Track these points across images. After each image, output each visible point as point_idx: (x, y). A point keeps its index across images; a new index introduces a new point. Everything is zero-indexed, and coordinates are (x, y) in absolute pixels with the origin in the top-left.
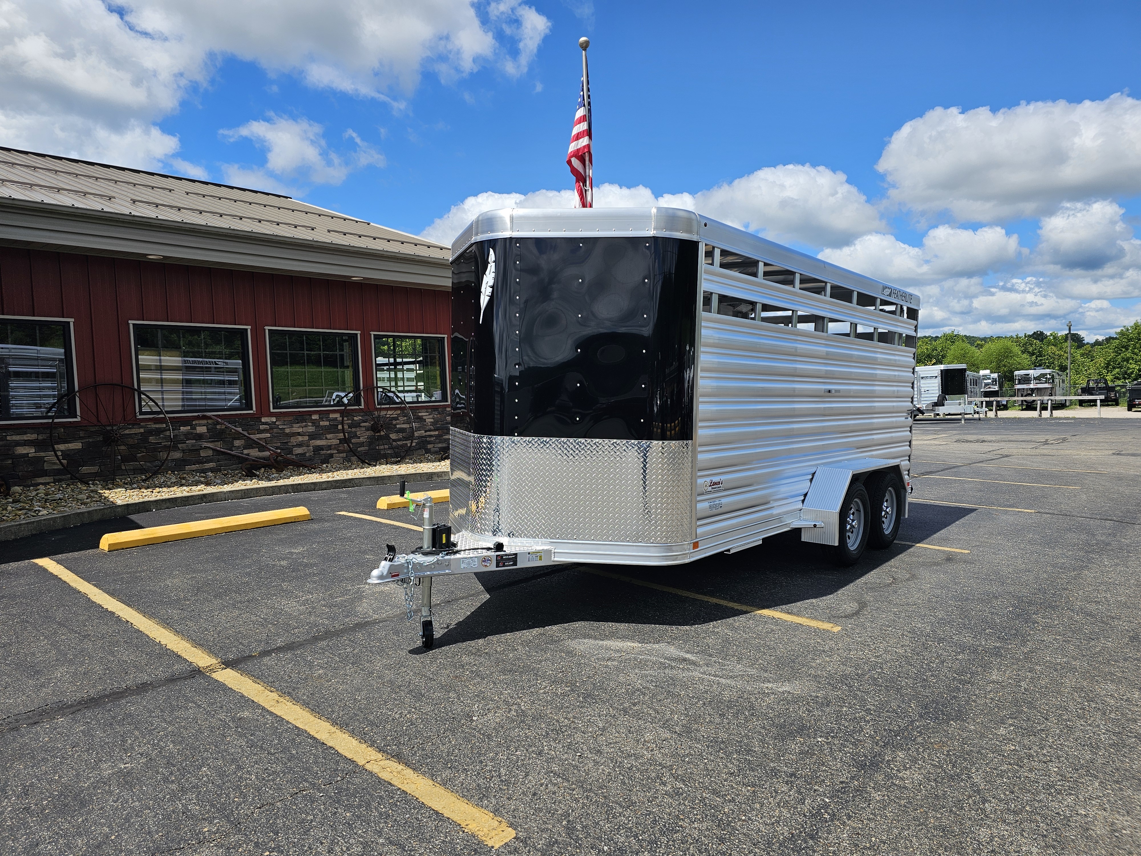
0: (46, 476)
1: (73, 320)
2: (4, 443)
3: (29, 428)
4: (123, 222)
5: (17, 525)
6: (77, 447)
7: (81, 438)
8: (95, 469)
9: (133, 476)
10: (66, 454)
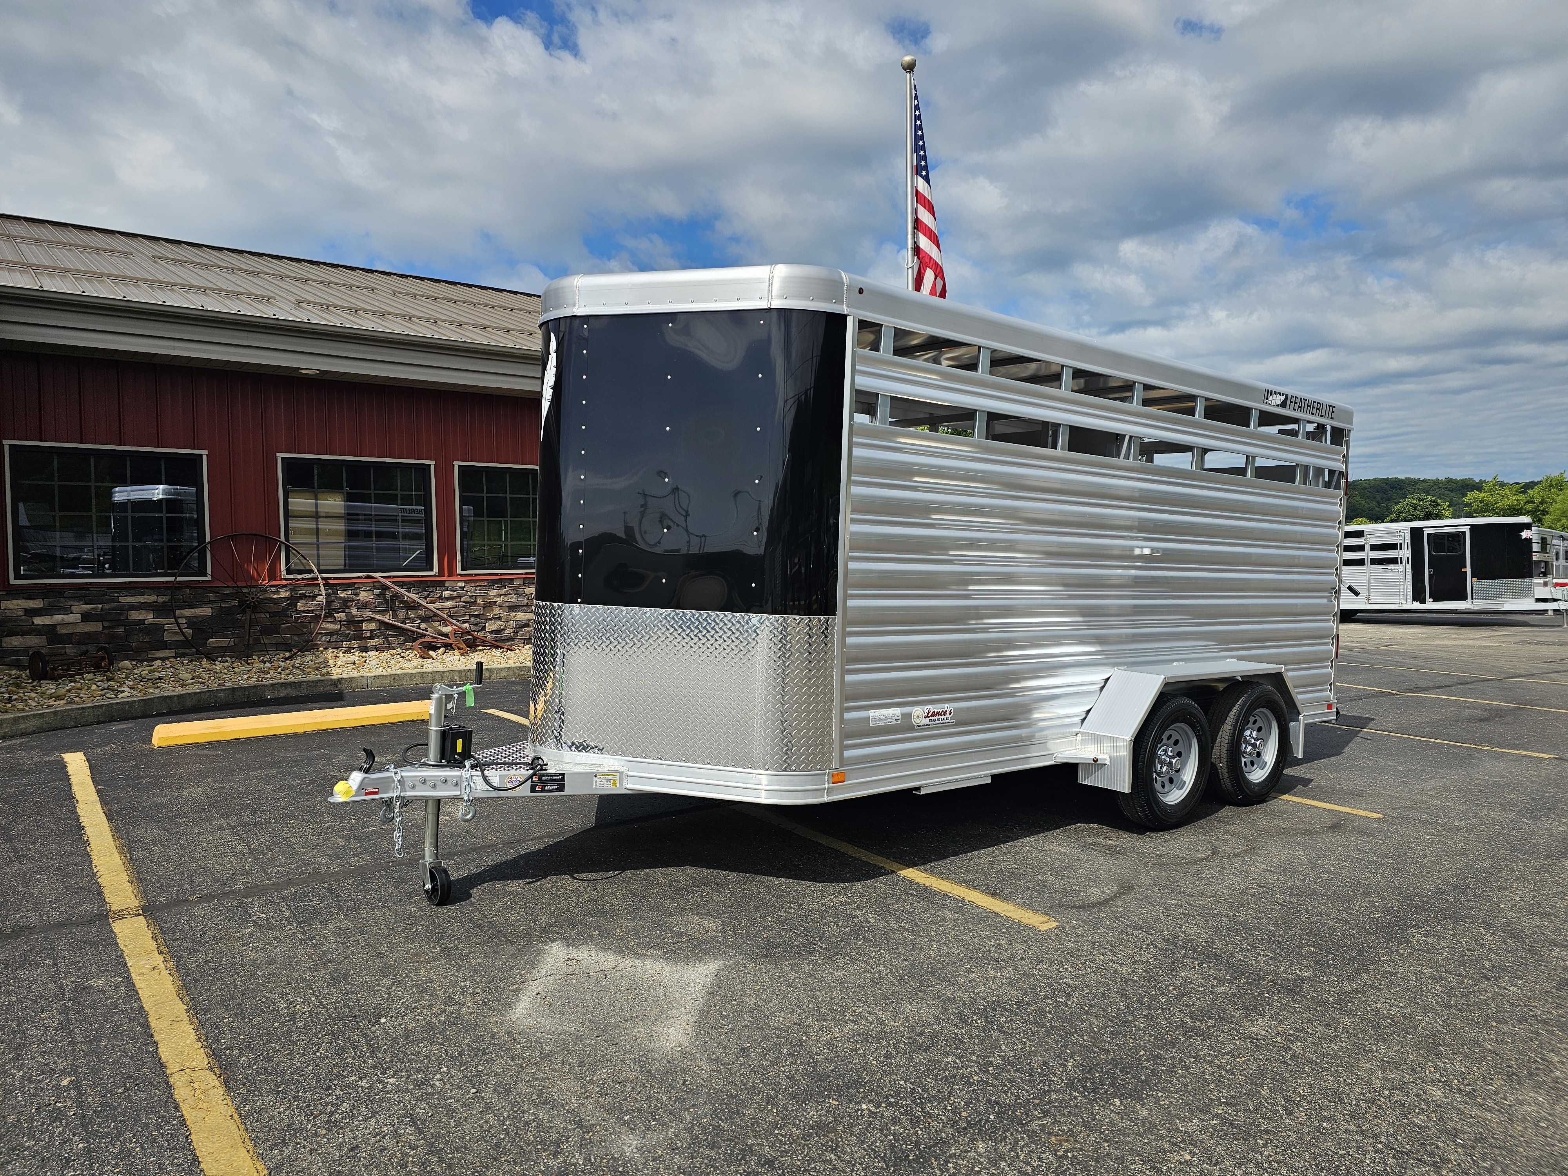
0: (166, 648)
1: (206, 452)
2: (115, 605)
3: (147, 588)
4: (266, 327)
5: (79, 709)
6: (205, 614)
7: (210, 602)
8: (224, 642)
9: (275, 653)
10: (191, 623)
